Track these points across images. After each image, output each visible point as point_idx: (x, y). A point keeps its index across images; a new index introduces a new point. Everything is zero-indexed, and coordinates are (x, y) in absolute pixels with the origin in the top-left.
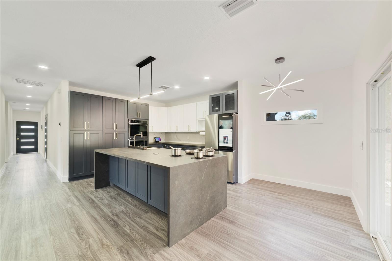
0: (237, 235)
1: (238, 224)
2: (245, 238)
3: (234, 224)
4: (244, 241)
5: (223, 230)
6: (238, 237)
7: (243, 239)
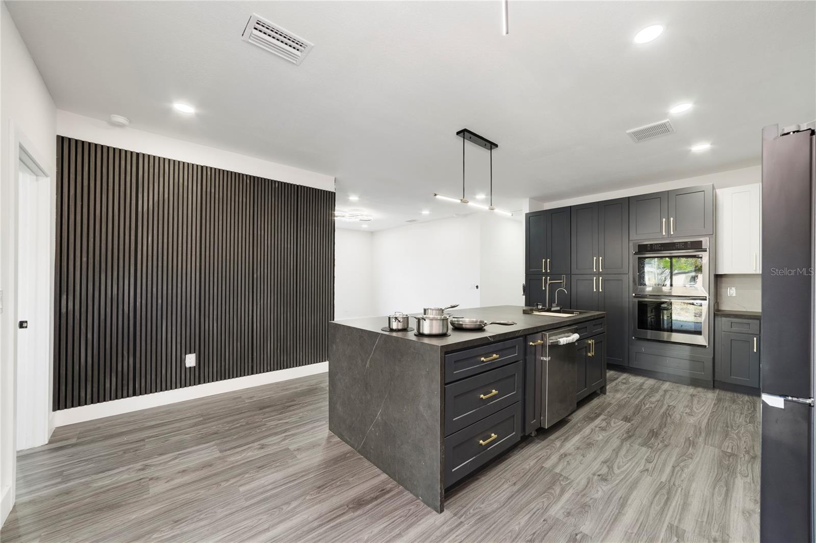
0: (310, 500)
1: (344, 513)
2: (295, 508)
3: (350, 506)
4: (288, 503)
5: (338, 484)
6: (305, 499)
7: (294, 504)
